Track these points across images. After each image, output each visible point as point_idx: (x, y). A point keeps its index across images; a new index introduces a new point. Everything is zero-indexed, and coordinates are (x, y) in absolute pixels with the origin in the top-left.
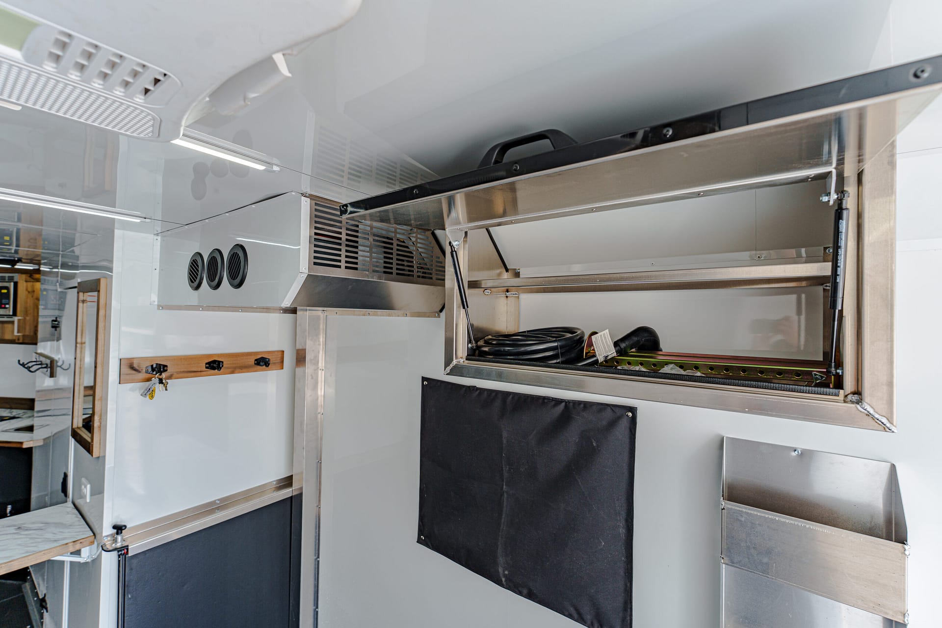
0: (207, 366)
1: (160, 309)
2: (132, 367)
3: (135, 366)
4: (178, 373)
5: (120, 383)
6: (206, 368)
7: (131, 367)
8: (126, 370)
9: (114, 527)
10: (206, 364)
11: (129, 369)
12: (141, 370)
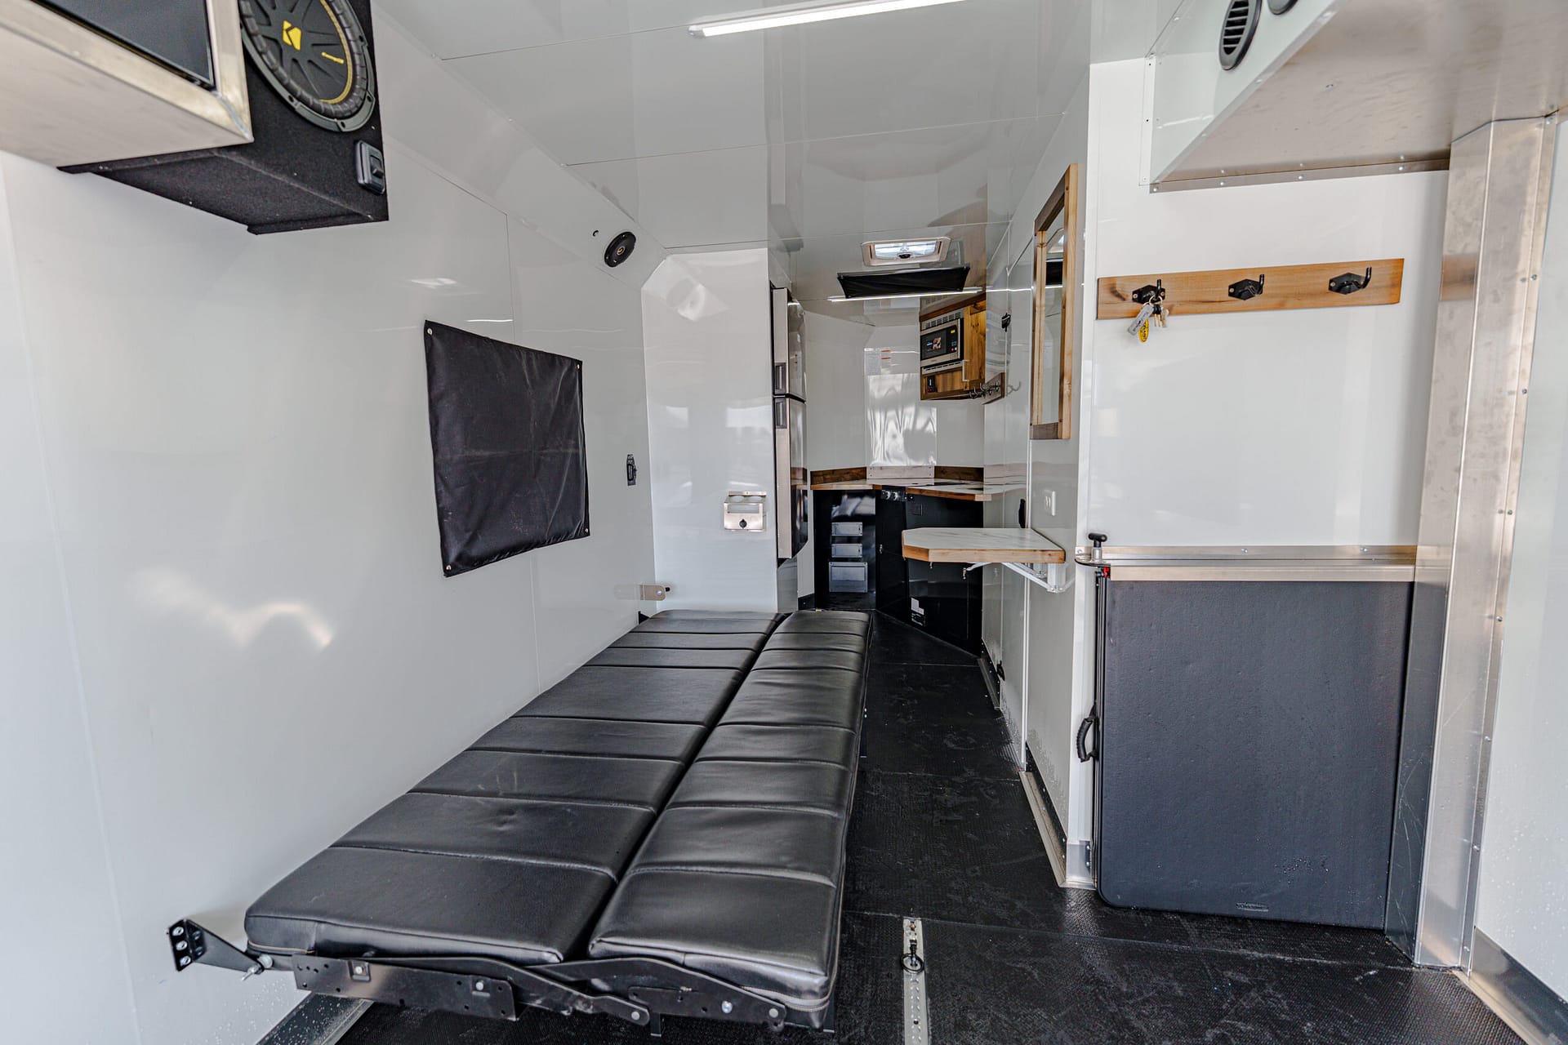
0: (1232, 290)
1: (1154, 192)
2: (1114, 292)
3: (1117, 289)
4: (1182, 303)
5: (1097, 318)
6: (1231, 294)
7: (1111, 289)
8: (1106, 296)
9: (1091, 537)
10: (1230, 287)
11: (1110, 295)
12: (1125, 297)
